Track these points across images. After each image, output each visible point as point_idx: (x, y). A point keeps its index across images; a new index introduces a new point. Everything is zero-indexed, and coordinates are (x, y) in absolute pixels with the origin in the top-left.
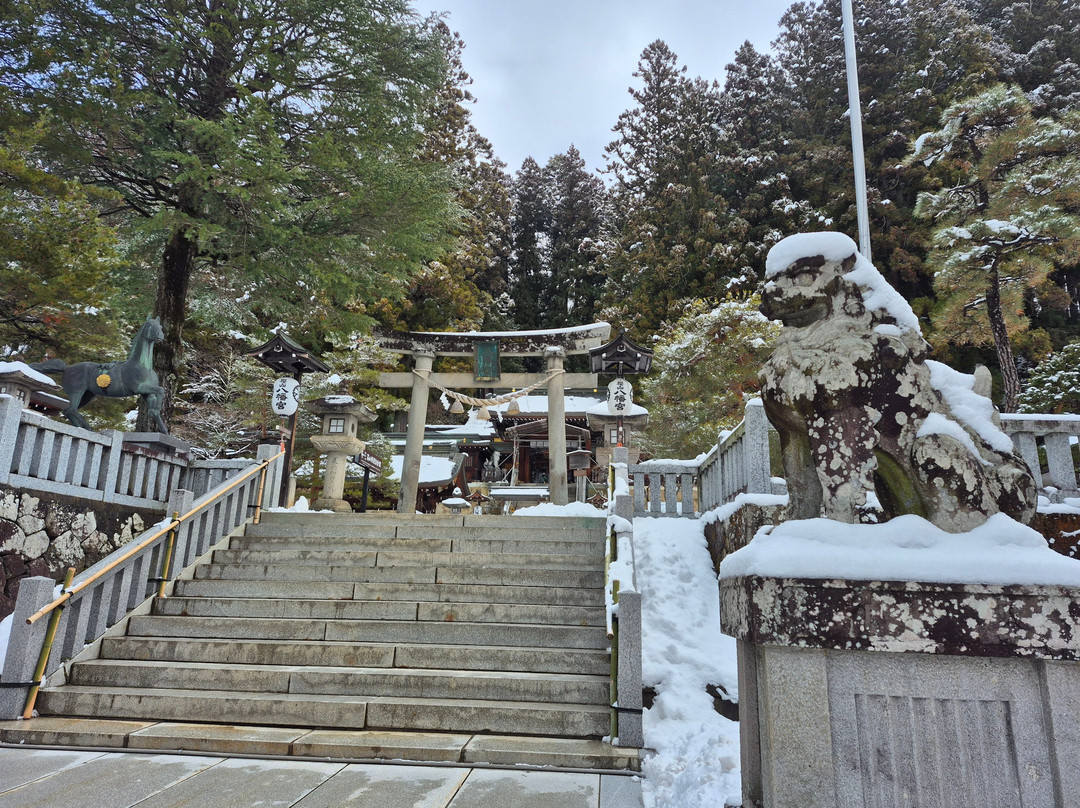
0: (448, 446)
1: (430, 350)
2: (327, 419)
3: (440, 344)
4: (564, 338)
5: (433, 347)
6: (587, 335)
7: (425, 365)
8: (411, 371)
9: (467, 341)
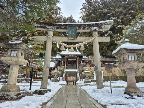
0: (54, 60)
1: (52, 29)
2: (10, 50)
3: (56, 27)
4: (98, 25)
5: (54, 28)
6: (106, 24)
7: (51, 34)
8: (46, 36)
9: (65, 26)
